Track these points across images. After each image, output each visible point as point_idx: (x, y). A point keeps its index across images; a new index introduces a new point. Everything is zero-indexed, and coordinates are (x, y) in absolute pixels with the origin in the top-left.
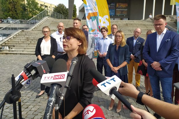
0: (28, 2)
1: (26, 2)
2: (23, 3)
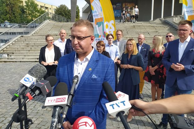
1: (24, 4)
2: (21, 5)
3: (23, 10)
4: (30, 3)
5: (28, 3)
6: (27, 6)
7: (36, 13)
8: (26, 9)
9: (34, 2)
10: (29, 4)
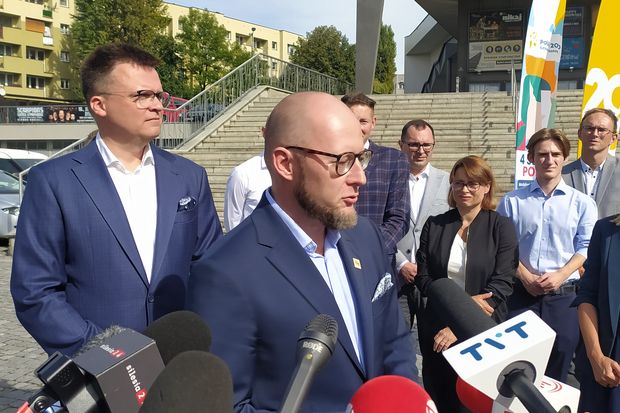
0: (184, 29)
1: (177, 30)
2: (165, 32)
3: (171, 53)
4: (199, 25)
5: (191, 25)
6: (187, 36)
7: (219, 63)
8: (181, 49)
9: (212, 20)
10: (196, 28)
